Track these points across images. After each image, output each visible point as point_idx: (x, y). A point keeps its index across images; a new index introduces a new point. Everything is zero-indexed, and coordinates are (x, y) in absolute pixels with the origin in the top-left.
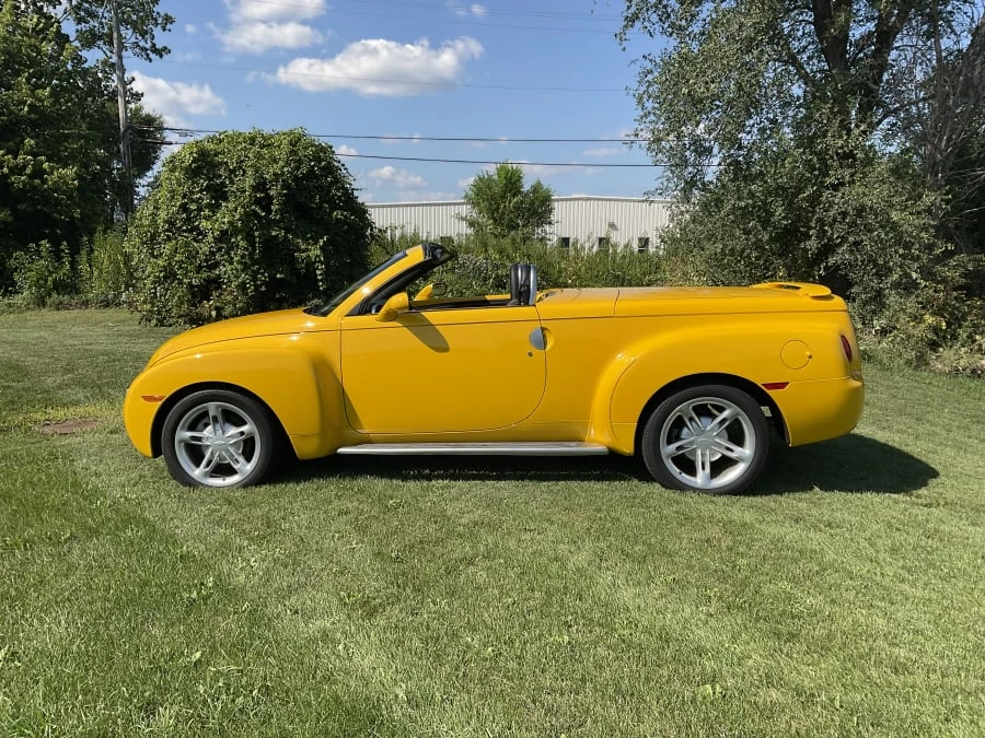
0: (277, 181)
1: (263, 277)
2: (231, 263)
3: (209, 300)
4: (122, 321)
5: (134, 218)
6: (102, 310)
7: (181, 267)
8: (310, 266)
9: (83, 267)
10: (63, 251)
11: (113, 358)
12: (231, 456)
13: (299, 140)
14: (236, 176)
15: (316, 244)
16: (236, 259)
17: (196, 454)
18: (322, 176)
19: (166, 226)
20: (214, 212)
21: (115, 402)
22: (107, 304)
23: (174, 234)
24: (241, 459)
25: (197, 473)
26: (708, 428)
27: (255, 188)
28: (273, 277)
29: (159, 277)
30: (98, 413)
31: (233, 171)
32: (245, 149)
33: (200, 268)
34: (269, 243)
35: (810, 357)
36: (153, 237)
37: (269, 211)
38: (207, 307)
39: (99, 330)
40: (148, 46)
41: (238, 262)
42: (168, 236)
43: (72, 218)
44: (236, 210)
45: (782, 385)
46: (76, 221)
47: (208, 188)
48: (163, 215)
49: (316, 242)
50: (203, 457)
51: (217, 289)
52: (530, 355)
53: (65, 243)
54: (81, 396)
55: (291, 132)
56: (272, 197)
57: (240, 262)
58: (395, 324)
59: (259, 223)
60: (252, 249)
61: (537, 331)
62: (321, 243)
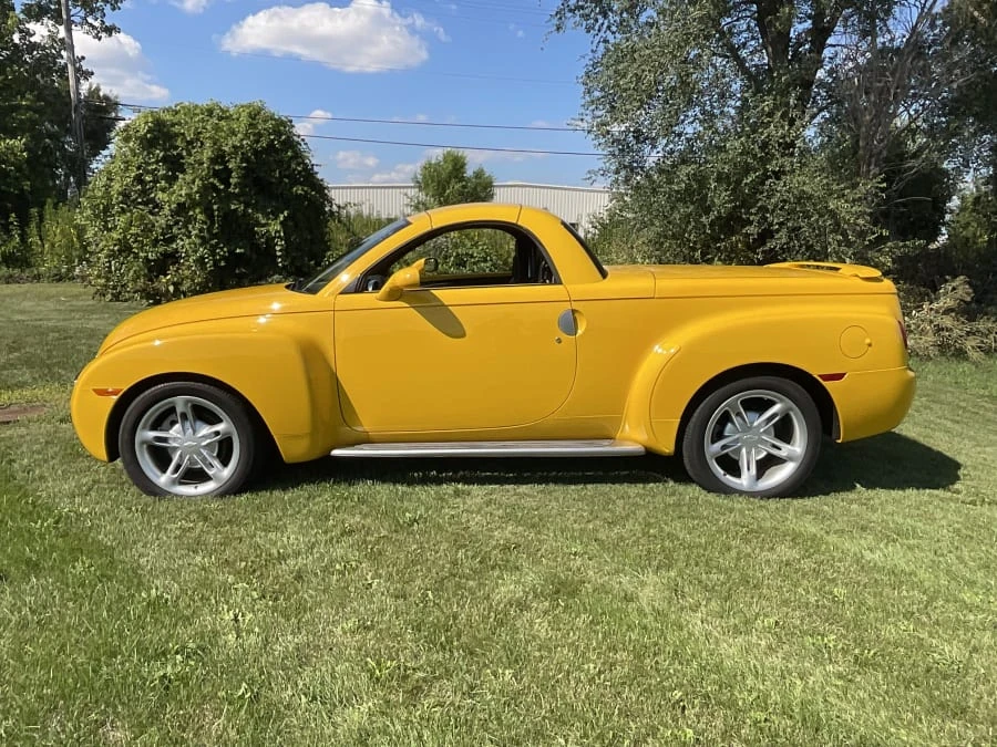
0: (236, 154)
1: (222, 252)
2: (189, 237)
3: (166, 275)
4: (76, 297)
5: (87, 190)
6: (55, 284)
7: (136, 241)
8: (270, 241)
9: (34, 239)
10: (12, 223)
11: (64, 335)
12: (204, 460)
13: (259, 113)
14: (194, 148)
15: (276, 219)
16: (194, 232)
17: (162, 457)
18: (282, 151)
19: (120, 198)
20: (170, 184)
21: (66, 384)
22: (59, 278)
23: (128, 206)
24: (216, 463)
25: (163, 480)
26: (756, 424)
27: (213, 161)
28: (231, 252)
29: (113, 250)
30: (48, 398)
31: (190, 143)
32: (203, 120)
33: (155, 242)
34: (228, 216)
35: (870, 345)
36: (107, 209)
37: (228, 185)
38: (165, 282)
39: (51, 305)
40: (98, 24)
41: (196, 236)
42: (122, 208)
43: (22, 190)
44: (194, 182)
45: (839, 377)
46: (27, 193)
47: (165, 160)
48: (116, 186)
49: (276, 218)
50: (171, 461)
51: (173, 264)
52: (559, 341)
53: (13, 215)
54: (27, 377)
55: (249, 106)
56: (231, 170)
57: (198, 235)
58: (399, 304)
59: (217, 196)
60: (211, 222)
61: (567, 314)
62: (281, 217)
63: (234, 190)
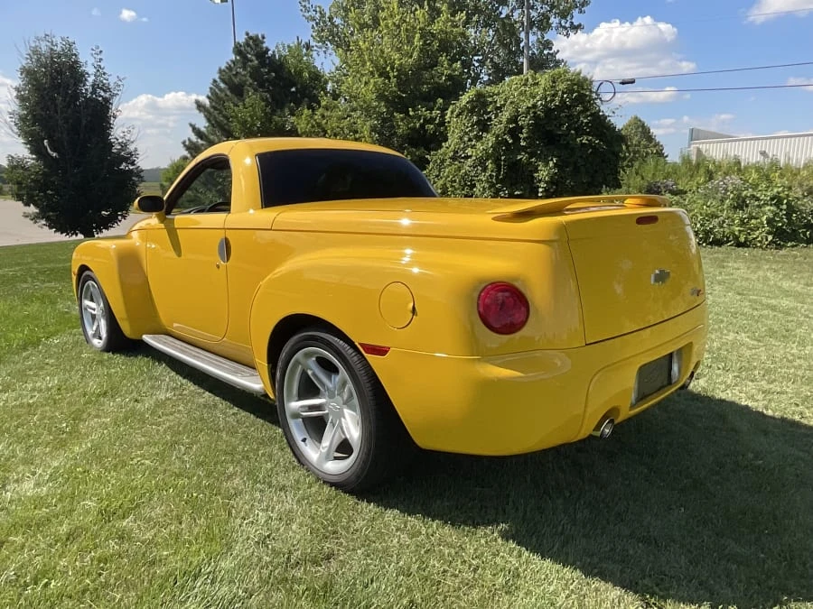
1: (502, 193)
14: (501, 112)
15: (547, 165)
16: (485, 179)
18: (573, 106)
19: (452, 154)
20: (479, 142)
25: (90, 333)
26: (337, 391)
27: (510, 121)
28: (511, 194)
31: (499, 108)
34: (513, 166)
37: (518, 139)
40: (568, 25)
45: (381, 351)
52: (218, 267)
56: (522, 128)
57: (487, 181)
58: (162, 226)
59: (507, 149)
60: (499, 171)
61: (222, 241)
62: (551, 164)
63: (523, 144)
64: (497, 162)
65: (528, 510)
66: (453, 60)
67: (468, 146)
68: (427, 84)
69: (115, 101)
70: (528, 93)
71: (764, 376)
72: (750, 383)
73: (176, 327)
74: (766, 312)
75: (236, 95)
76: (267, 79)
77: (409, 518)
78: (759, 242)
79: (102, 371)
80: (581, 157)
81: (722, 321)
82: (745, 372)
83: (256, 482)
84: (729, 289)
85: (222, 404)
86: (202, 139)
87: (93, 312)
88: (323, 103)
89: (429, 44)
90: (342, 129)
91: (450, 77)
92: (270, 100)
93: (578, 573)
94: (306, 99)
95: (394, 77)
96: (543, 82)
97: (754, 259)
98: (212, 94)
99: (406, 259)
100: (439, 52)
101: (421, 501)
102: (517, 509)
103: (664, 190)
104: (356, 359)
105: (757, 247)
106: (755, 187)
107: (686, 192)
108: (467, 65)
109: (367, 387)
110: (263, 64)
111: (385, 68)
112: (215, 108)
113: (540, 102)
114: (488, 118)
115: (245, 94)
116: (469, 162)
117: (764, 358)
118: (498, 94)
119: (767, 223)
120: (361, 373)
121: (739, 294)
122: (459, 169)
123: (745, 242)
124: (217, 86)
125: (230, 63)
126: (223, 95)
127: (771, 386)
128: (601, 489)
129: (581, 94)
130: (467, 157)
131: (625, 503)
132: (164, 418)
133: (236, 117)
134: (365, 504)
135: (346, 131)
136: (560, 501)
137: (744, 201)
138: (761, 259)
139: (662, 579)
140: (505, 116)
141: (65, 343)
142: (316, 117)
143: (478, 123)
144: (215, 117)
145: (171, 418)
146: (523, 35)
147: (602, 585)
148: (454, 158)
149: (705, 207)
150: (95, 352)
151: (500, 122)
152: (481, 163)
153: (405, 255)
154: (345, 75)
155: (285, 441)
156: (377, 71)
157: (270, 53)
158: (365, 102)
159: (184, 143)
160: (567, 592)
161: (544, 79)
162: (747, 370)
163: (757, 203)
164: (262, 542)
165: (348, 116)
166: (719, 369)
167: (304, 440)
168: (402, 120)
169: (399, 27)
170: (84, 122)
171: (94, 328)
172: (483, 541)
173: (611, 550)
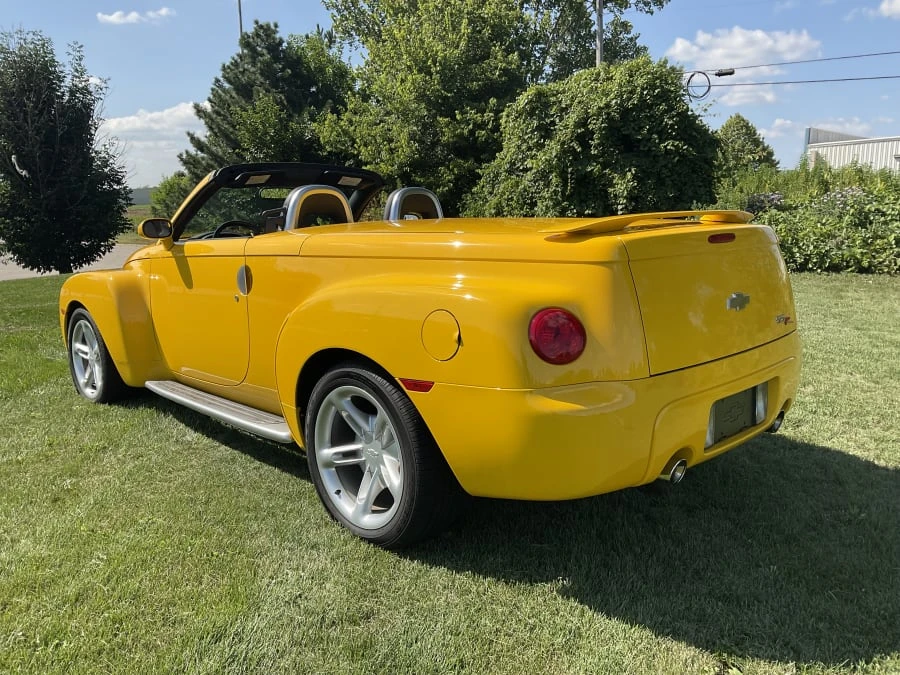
0: (599, 115)
1: (572, 213)
2: (545, 200)
15: (624, 178)
16: (548, 195)
20: (539, 151)
25: (82, 382)
28: (581, 214)
34: (586, 179)
37: (588, 147)
44: (554, 147)
45: (424, 386)
52: (238, 299)
56: (592, 133)
57: (551, 198)
58: (170, 254)
59: (575, 159)
60: (565, 185)
61: (242, 270)
62: (629, 176)
63: (594, 152)
64: (563, 175)
65: (593, 566)
66: (508, 51)
67: (527, 156)
68: (478, 80)
69: (97, 107)
70: (600, 90)
71: (879, 422)
72: (862, 431)
73: (184, 371)
74: (888, 350)
75: (244, 97)
76: (282, 76)
77: (458, 576)
78: (886, 266)
79: (99, 424)
80: (665, 166)
81: (833, 361)
82: (857, 417)
83: (283, 540)
84: (845, 323)
85: (242, 458)
86: (202, 151)
87: (84, 356)
88: (350, 106)
89: (480, 32)
90: (374, 137)
91: (505, 71)
92: (285, 102)
93: (647, 632)
94: (330, 101)
95: (437, 72)
96: (618, 76)
97: (881, 287)
98: (214, 96)
99: (458, 285)
100: (492, 41)
101: (471, 557)
102: (580, 567)
103: (768, 205)
104: (396, 396)
105: (884, 273)
106: (880, 199)
107: (796, 208)
108: (525, 56)
109: (409, 427)
110: (276, 58)
111: (425, 62)
112: (218, 113)
113: (614, 101)
114: (552, 122)
115: (255, 97)
116: (529, 176)
117: (880, 401)
118: (564, 92)
119: (896, 244)
120: (402, 412)
121: (858, 329)
122: (517, 184)
123: (870, 266)
124: (221, 87)
125: (236, 57)
126: (228, 97)
127: (887, 433)
128: (678, 546)
129: (665, 89)
130: (526, 170)
131: (705, 560)
132: (175, 474)
133: (245, 123)
134: (407, 562)
135: (379, 140)
136: (629, 557)
137: (867, 218)
138: (888, 287)
139: (743, 639)
140: (572, 118)
141: (53, 394)
142: (342, 123)
143: (538, 128)
144: (218, 126)
145: (183, 473)
146: (594, 17)
147: (675, 645)
148: (510, 172)
149: (819, 225)
150: (88, 404)
151: (566, 127)
152: (543, 176)
153: (456, 280)
154: (377, 71)
155: (316, 496)
156: (416, 65)
157: (285, 45)
158: (401, 103)
159: (180, 156)
160: (635, 652)
161: (619, 72)
162: (859, 415)
163: (882, 219)
164: (294, 601)
165: (381, 121)
166: (825, 414)
167: (338, 492)
168: (447, 126)
169: (442, 11)
170: (60, 132)
171: (87, 376)
172: (540, 600)
173: (687, 608)
